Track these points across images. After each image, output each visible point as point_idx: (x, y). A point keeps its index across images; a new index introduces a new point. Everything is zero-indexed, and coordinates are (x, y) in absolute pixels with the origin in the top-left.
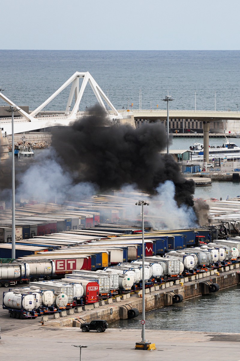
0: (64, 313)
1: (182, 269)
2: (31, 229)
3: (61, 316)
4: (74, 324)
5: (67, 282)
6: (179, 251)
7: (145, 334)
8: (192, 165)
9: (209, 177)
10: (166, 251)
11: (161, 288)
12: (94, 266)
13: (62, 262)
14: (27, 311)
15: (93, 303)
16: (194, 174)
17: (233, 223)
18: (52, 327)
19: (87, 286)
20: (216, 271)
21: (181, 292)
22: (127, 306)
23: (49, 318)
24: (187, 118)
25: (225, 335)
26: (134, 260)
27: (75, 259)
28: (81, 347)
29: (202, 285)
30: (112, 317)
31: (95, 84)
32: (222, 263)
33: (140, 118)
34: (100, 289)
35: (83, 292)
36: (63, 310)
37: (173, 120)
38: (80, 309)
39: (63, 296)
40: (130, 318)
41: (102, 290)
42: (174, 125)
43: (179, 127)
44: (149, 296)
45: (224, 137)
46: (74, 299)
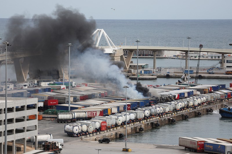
0: (91, 135)
1: (143, 116)
2: (77, 98)
3: (90, 136)
4: (96, 140)
5: (92, 121)
6: (142, 108)
7: (127, 145)
8: (148, 70)
9: (156, 76)
10: (136, 108)
11: (134, 124)
12: (104, 114)
13: (91, 112)
14: (75, 133)
15: (104, 131)
16: (149, 74)
17: (166, 96)
18: (86, 141)
19: (101, 123)
20: (158, 117)
21: (143, 126)
22: (119, 132)
23: (85, 137)
24: (146, 50)
25: (163, 146)
26: (122, 112)
27: (96, 111)
29: (152, 123)
30: (112, 137)
31: (105, 34)
32: (161, 114)
33: (126, 49)
34: (107, 124)
35: (99, 126)
36: (91, 133)
37: (140, 50)
38: (98, 133)
39: (91, 127)
40: (120, 137)
41: (108, 125)
42: (140, 53)
43: (143, 53)
44: (129, 128)
45: (163, 58)
46: (96, 129)
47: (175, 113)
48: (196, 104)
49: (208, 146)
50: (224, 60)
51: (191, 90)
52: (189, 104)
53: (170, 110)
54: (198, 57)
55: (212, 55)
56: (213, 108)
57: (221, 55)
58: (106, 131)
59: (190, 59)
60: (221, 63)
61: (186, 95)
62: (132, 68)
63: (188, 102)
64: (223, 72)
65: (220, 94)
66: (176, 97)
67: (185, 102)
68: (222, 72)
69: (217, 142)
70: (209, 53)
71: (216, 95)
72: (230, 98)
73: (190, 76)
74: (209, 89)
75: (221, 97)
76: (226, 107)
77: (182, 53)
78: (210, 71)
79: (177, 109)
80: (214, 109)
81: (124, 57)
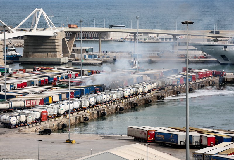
0: (31, 126)
1: (88, 104)
2: (14, 85)
3: (29, 127)
4: (35, 131)
5: (32, 111)
6: (87, 96)
7: (70, 136)
8: (93, 55)
9: (102, 60)
10: (80, 96)
11: (78, 113)
12: (45, 103)
13: (30, 101)
14: (12, 124)
15: (44, 121)
16: (94, 59)
17: (113, 82)
18: (25, 132)
20: (105, 105)
21: (88, 115)
22: (61, 122)
23: (23, 128)
24: (90, 32)
26: (65, 100)
28: (39, 141)
29: (98, 112)
30: (54, 128)
31: (45, 15)
32: (108, 101)
33: (68, 32)
35: (40, 116)
36: (30, 124)
37: (84, 32)
38: (38, 124)
39: (30, 117)
40: (63, 128)
41: (49, 114)
42: (84, 35)
43: (87, 36)
44: (72, 118)
45: (109, 41)
46: (35, 119)
47: (123, 101)
48: (146, 90)
50: (176, 42)
51: (140, 76)
52: (138, 91)
53: (117, 97)
54: (147, 39)
55: (163, 37)
56: (164, 95)
57: (172, 37)
58: (47, 122)
59: (139, 42)
60: (173, 45)
61: (135, 81)
62: (75, 52)
63: (137, 88)
64: (175, 56)
65: (172, 80)
66: (124, 83)
67: (134, 89)
69: (169, 131)
70: (159, 35)
71: (167, 80)
73: (139, 60)
74: (159, 74)
75: (173, 82)
76: (179, 93)
77: (130, 36)
79: (125, 97)
81: (66, 40)
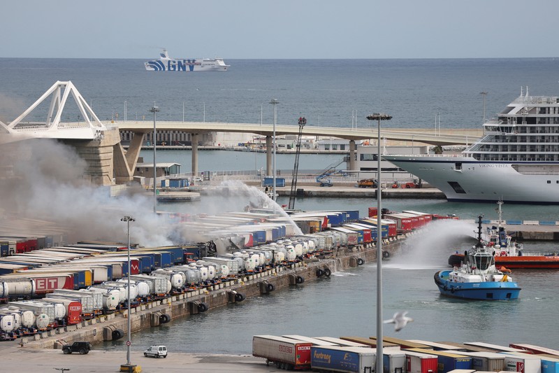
0: (45, 335)
1: (170, 288)
2: (10, 247)
3: (41, 338)
4: (55, 346)
5: (47, 302)
6: (166, 269)
7: (131, 356)
8: (180, 179)
9: (198, 191)
10: (153, 269)
11: (147, 308)
12: (76, 285)
13: (43, 281)
14: (5, 332)
15: (75, 324)
16: (182, 188)
17: (223, 239)
18: (32, 350)
19: (69, 306)
20: (205, 290)
21: (168, 312)
22: (112, 327)
23: (29, 340)
24: (174, 130)
25: (215, 357)
26: (119, 279)
27: (56, 278)
28: (63, 370)
29: (190, 305)
30: (95, 338)
31: (77, 94)
32: (211, 281)
33: (125, 130)
34: (83, 309)
35: (65, 312)
36: (44, 331)
37: (160, 132)
38: (62, 330)
39: (44, 317)
40: (114, 338)
41: (85, 309)
42: (160, 137)
43: (166, 139)
44: (135, 316)
45: (213, 149)
46: (55, 319)
47: (243, 280)
48: (292, 256)
49: (321, 354)
50: (356, 154)
51: (280, 225)
52: (276, 258)
53: (231, 271)
54: (295, 146)
55: (327, 143)
56: (331, 266)
57: (347, 142)
58: (79, 325)
59: (277, 153)
60: (348, 160)
61: (269, 237)
62: (141, 174)
63: (273, 252)
64: (353, 182)
65: (347, 234)
66: (246, 242)
67: (267, 253)
68: (350, 182)
69: (341, 345)
70: (320, 138)
71: (336, 235)
72: (368, 243)
73: (277, 192)
74: (320, 222)
75: (348, 240)
76: (361, 262)
77: (258, 139)
78: (324, 180)
79: (248, 270)
80: (333, 268)
81: (121, 147)
